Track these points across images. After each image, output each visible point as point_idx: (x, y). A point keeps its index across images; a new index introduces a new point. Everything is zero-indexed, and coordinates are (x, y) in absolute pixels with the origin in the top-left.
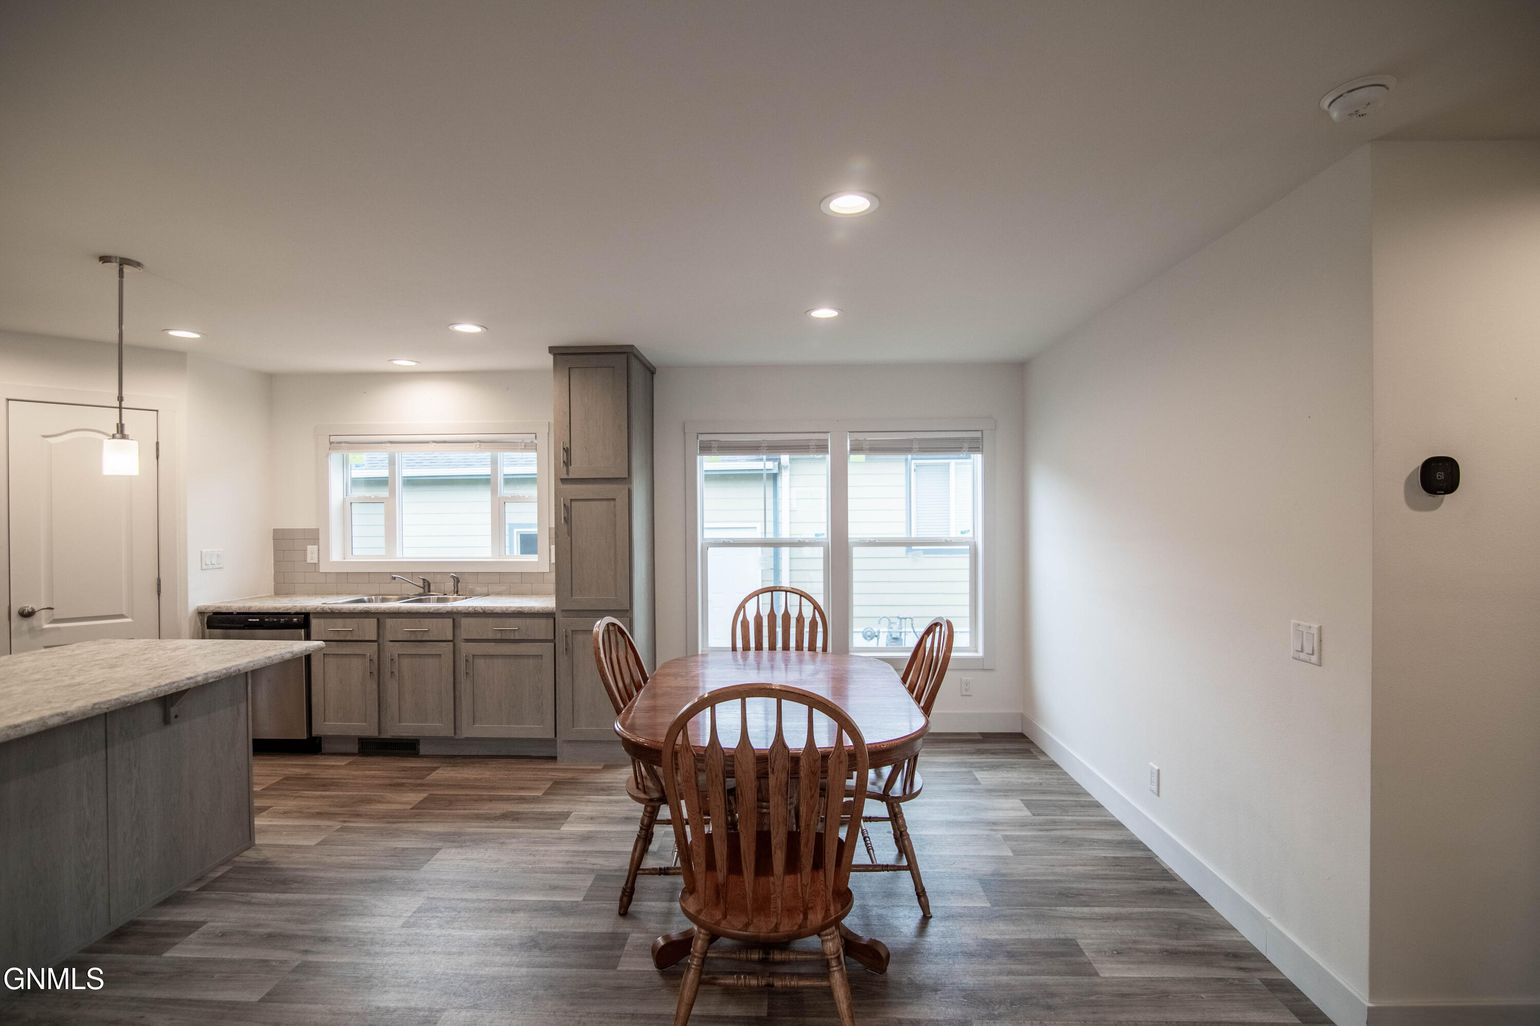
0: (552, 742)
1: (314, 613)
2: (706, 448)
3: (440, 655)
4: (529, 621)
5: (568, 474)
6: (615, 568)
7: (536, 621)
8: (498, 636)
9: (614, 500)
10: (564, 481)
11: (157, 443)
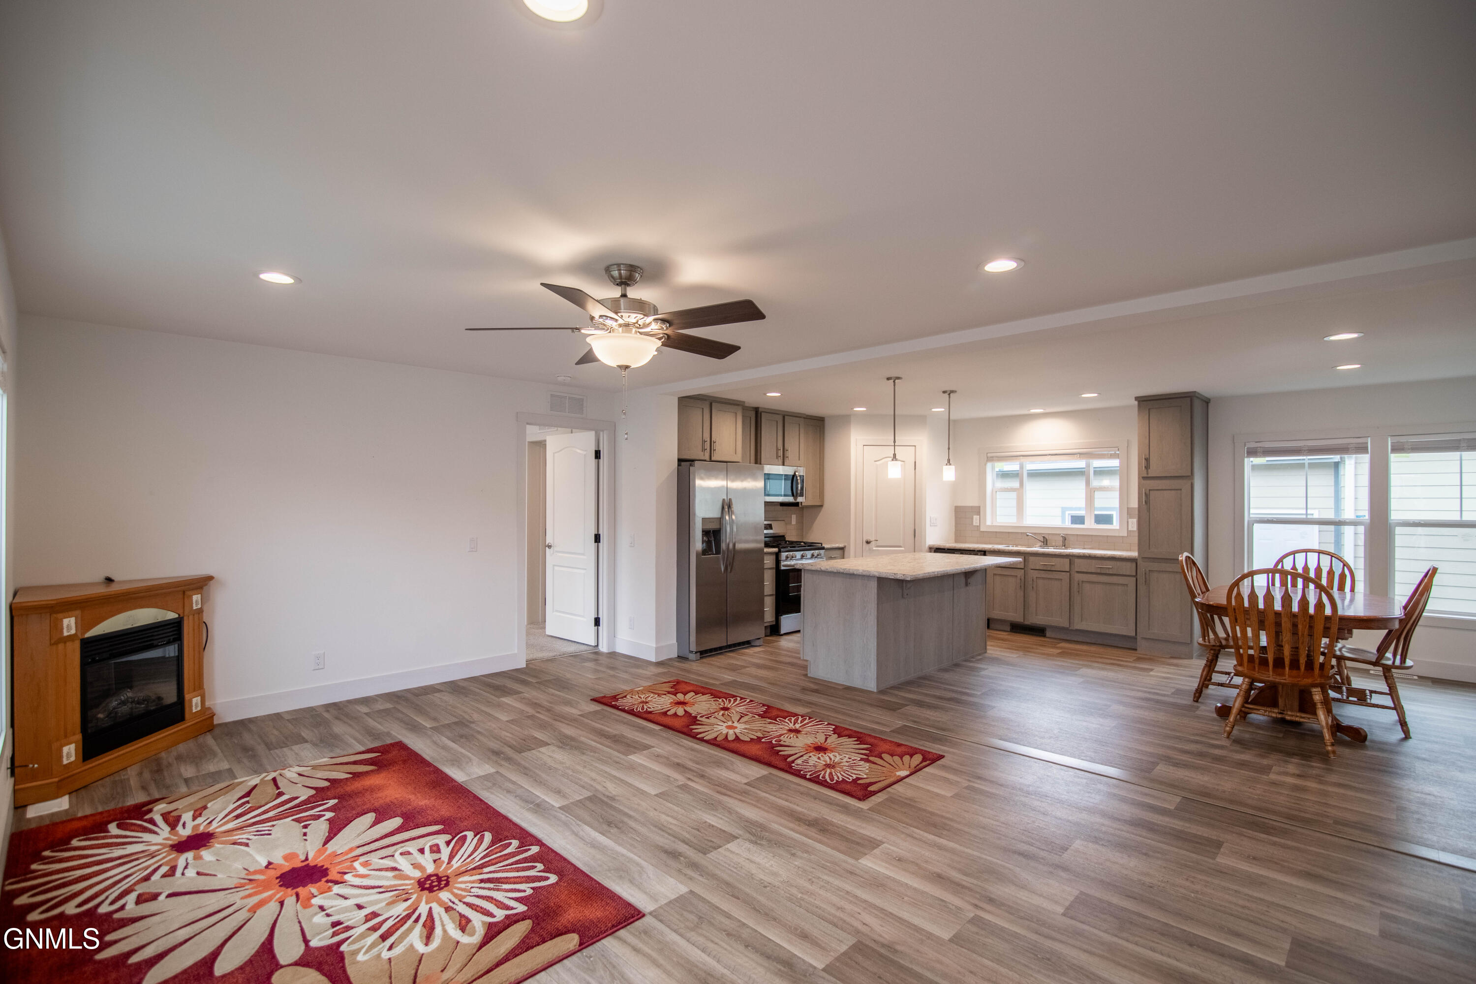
0: (1134, 638)
1: (989, 551)
2: (1252, 453)
3: (1061, 579)
4: (1119, 563)
5: (1148, 474)
6: (1181, 533)
7: (1124, 563)
8: (1099, 571)
9: (1181, 490)
10: (1144, 478)
11: (915, 462)
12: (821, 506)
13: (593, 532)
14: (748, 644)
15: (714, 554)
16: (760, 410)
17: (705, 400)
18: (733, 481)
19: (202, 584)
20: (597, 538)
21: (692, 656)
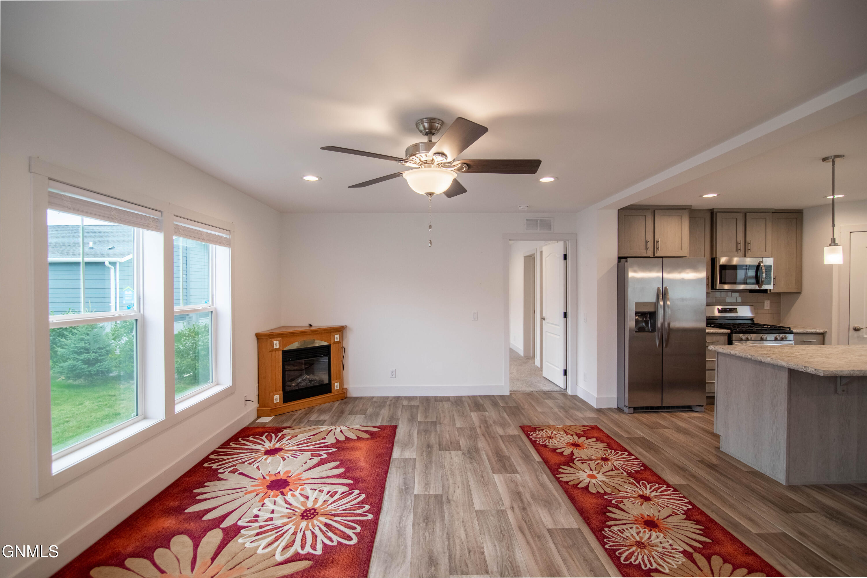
12: (800, 293)
13: (562, 311)
14: (689, 408)
15: (649, 332)
16: (715, 211)
17: (649, 209)
18: (669, 272)
19: (341, 330)
20: (565, 315)
21: (626, 410)
